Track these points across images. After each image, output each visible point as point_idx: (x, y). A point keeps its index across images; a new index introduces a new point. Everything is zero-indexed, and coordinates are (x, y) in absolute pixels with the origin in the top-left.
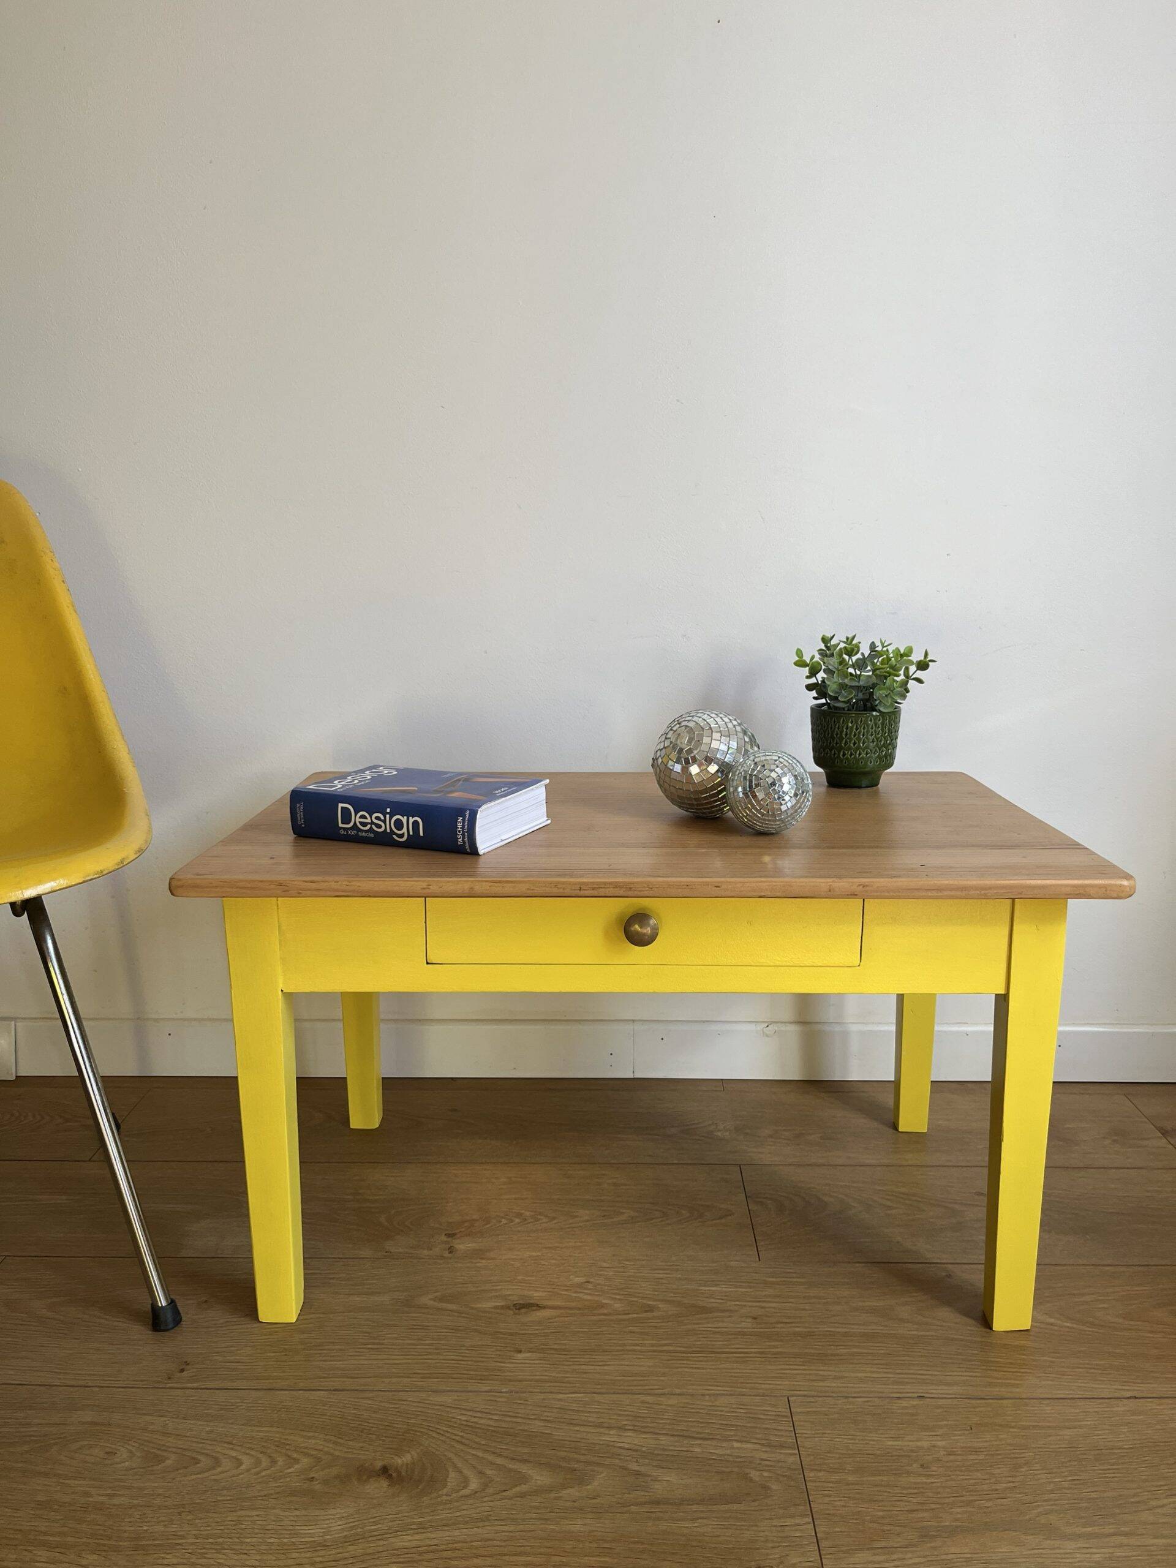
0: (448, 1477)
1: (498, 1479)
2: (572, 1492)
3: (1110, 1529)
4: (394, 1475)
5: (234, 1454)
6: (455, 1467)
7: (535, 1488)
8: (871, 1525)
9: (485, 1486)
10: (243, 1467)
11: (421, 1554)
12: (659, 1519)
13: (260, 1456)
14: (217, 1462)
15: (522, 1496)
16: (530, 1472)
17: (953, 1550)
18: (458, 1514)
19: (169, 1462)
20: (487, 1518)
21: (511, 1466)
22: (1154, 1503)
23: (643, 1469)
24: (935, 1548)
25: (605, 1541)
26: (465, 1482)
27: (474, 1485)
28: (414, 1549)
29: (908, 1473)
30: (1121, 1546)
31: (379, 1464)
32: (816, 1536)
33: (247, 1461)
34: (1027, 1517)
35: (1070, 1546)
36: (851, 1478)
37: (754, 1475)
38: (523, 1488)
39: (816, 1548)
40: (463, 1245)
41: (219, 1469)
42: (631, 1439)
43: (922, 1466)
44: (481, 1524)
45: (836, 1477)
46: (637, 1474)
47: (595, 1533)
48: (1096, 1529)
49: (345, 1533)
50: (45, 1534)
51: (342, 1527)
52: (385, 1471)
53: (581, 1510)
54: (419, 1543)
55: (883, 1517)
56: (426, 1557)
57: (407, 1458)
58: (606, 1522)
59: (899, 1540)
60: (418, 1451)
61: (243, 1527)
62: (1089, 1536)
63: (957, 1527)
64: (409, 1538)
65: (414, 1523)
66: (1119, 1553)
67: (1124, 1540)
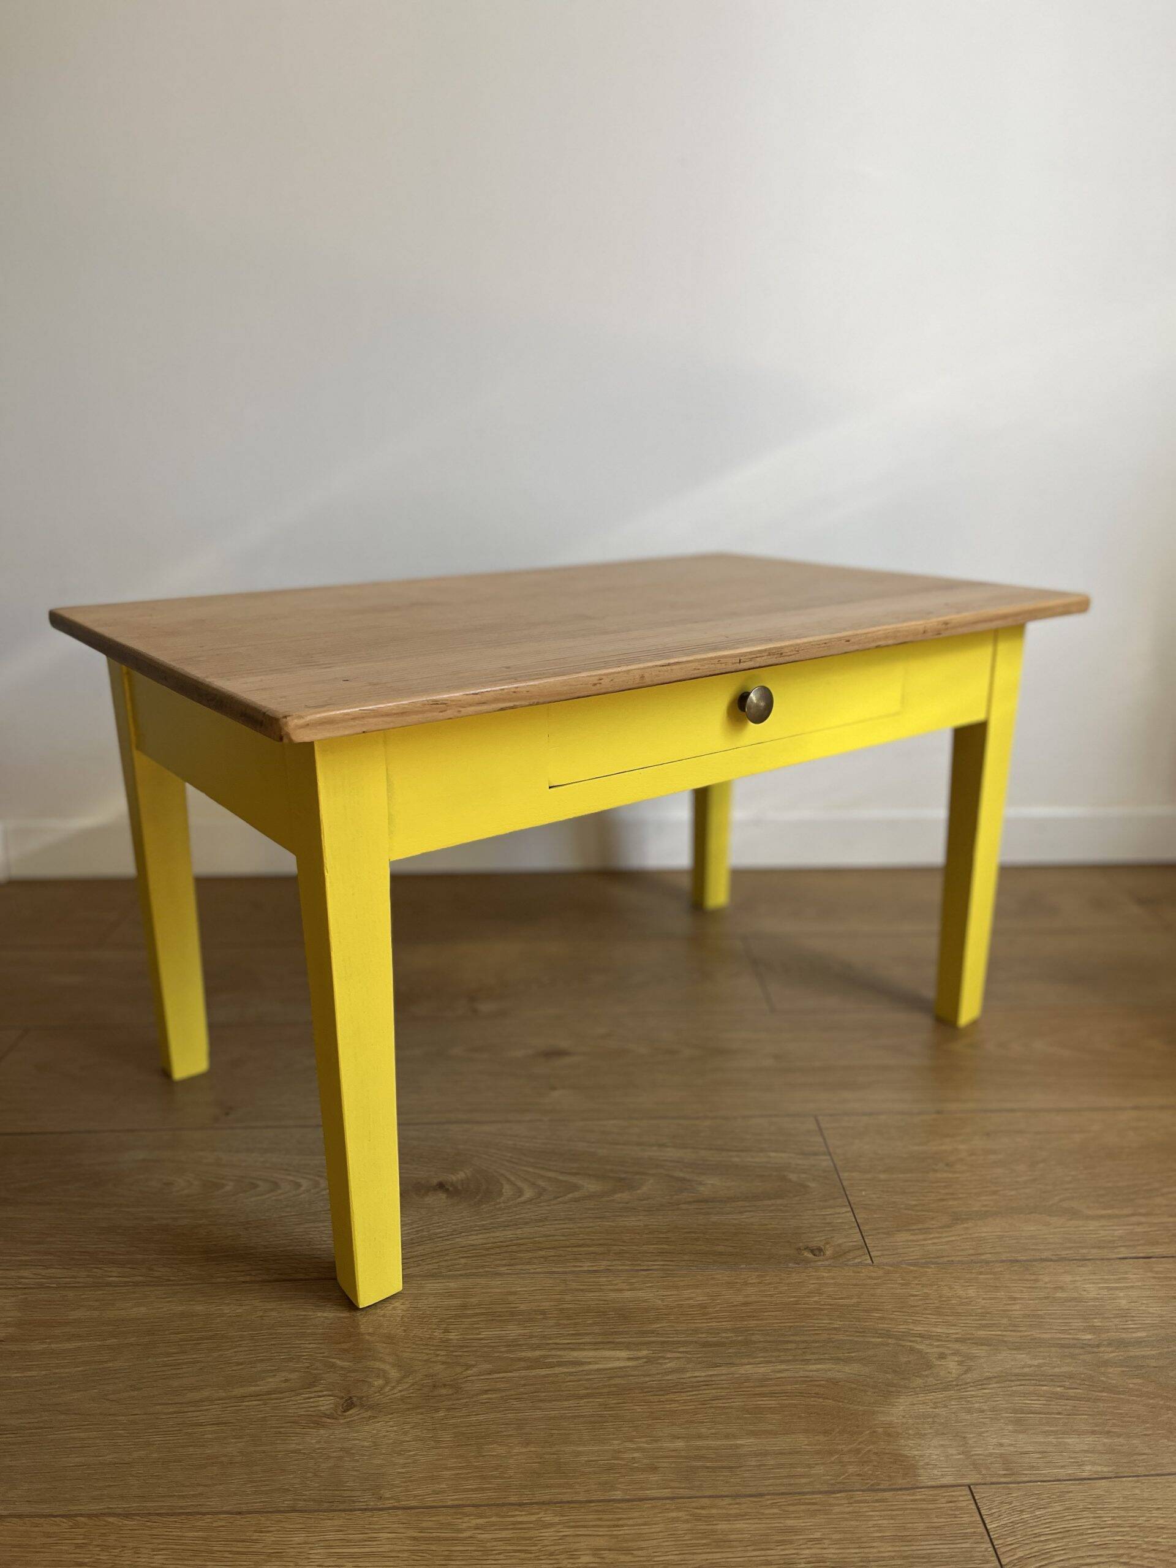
0: (503, 1188)
1: (551, 1189)
2: (625, 1196)
3: (1126, 1211)
4: (451, 1189)
5: (291, 1178)
6: (508, 1180)
7: (587, 1194)
8: (906, 1212)
9: (540, 1194)
10: (302, 1189)
11: (487, 1249)
12: (708, 1214)
13: (317, 1178)
14: (276, 1185)
15: (576, 1200)
16: (581, 1182)
17: (984, 1230)
18: (517, 1217)
19: (228, 1188)
20: (546, 1219)
21: (561, 1178)
22: (1165, 1190)
23: (688, 1176)
24: (967, 1228)
25: (661, 1233)
26: (520, 1192)
27: (528, 1194)
28: (481, 1246)
29: (935, 1171)
30: (1139, 1224)
31: (435, 1181)
32: (857, 1222)
33: (305, 1184)
34: (1051, 1203)
35: (1093, 1225)
36: (882, 1176)
37: (793, 1177)
38: (577, 1194)
39: (858, 1230)
40: (485, 1007)
41: (280, 1191)
42: (671, 1153)
43: (947, 1165)
44: (541, 1224)
45: (869, 1176)
46: (683, 1180)
47: (650, 1227)
48: (1116, 1212)
49: (412, 1237)
50: (113, 1253)
51: (407, 1231)
52: (441, 1186)
53: (634, 1209)
54: (484, 1241)
55: (916, 1205)
56: (493, 1251)
57: (461, 1175)
58: (660, 1217)
59: (933, 1222)
60: (471, 1169)
61: (311, 1236)
62: (1110, 1217)
63: (987, 1211)
64: (475, 1237)
65: (476, 1226)
66: (1139, 1229)
67: (1143, 1219)
